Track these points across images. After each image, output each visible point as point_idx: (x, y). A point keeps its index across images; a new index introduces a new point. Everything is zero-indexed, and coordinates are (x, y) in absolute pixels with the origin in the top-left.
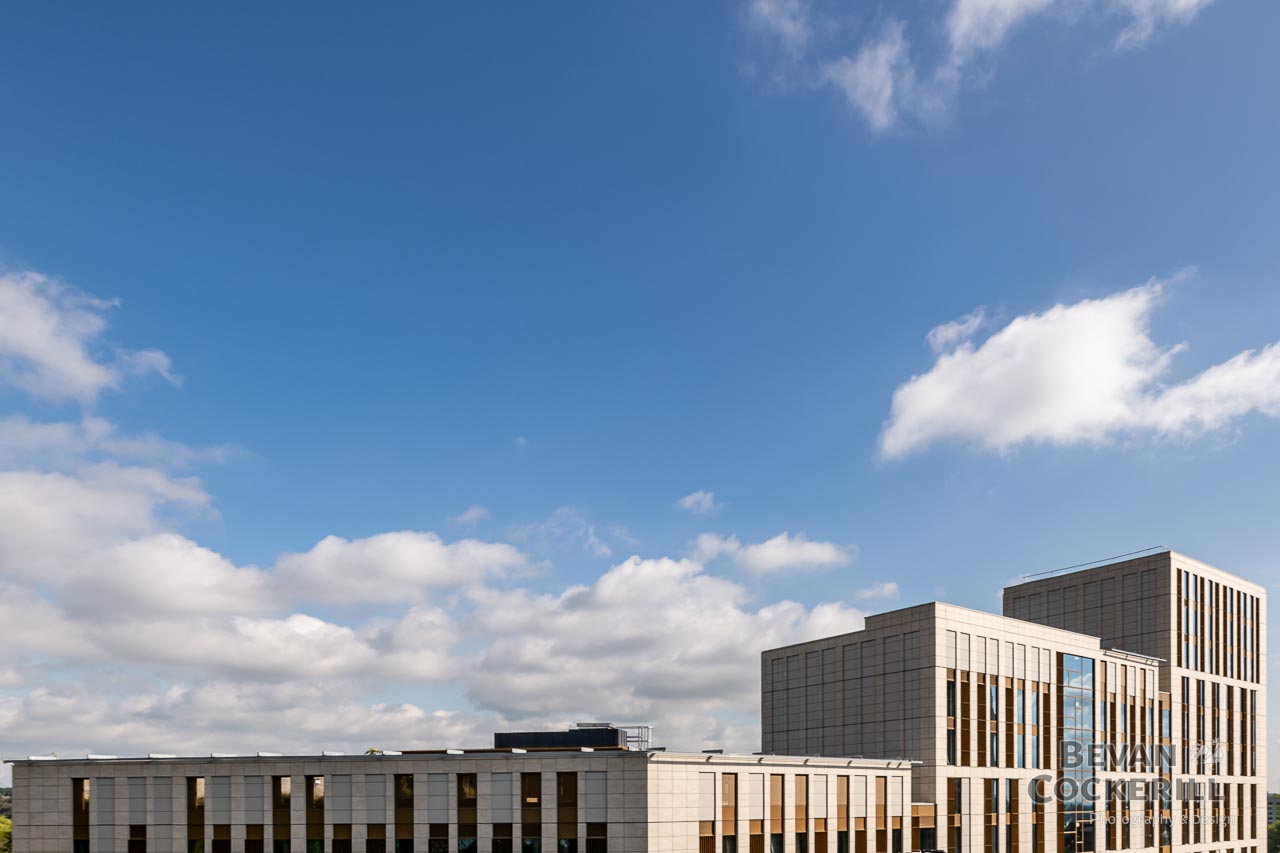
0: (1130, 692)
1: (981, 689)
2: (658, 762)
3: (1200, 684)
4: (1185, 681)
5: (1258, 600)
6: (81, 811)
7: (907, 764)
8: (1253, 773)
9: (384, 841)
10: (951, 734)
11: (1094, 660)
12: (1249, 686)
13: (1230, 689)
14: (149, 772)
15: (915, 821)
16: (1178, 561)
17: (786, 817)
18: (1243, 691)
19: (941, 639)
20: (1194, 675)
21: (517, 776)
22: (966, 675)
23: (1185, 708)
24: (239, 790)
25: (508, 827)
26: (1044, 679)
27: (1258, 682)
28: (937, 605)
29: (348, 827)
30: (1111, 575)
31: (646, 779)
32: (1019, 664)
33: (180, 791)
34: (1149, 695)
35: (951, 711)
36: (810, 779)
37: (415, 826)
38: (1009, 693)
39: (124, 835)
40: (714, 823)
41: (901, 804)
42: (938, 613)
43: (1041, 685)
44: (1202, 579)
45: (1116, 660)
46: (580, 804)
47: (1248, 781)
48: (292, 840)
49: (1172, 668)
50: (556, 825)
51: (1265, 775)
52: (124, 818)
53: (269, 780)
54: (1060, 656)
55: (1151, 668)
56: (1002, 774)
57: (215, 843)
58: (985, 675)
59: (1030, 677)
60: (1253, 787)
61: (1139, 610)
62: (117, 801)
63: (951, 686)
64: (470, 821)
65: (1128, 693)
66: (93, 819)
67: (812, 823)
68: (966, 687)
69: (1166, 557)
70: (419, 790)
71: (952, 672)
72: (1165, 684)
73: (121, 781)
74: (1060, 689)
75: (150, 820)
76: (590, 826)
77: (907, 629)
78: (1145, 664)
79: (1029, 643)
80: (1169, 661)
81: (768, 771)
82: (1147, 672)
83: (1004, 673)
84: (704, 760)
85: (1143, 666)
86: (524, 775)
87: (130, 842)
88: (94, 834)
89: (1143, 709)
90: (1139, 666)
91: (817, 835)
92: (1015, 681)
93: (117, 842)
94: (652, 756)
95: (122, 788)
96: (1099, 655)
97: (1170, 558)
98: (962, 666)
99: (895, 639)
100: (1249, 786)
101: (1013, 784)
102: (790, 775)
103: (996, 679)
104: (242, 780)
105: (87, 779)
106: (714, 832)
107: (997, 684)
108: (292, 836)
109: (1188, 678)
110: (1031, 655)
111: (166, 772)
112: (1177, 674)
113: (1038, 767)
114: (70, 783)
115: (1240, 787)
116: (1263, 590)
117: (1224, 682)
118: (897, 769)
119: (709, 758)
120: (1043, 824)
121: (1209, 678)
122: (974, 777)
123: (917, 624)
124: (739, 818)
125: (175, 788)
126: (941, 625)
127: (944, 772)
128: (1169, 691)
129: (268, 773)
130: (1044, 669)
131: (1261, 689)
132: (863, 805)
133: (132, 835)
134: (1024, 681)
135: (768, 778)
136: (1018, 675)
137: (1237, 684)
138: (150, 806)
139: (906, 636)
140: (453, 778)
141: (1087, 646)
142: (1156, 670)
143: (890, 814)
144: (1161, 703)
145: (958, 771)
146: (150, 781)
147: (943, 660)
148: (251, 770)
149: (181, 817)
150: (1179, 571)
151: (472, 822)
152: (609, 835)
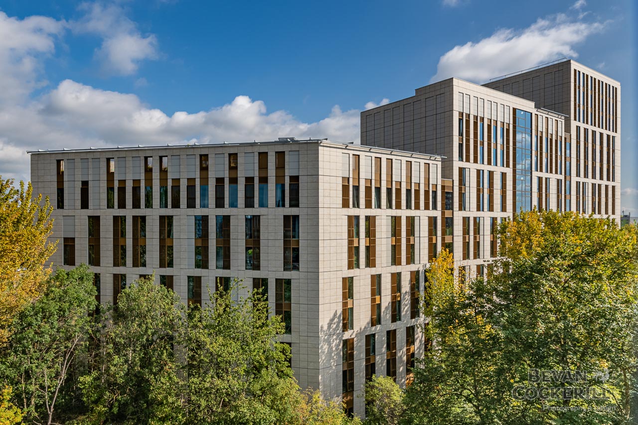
0: (550, 132)
1: (476, 124)
2: (323, 146)
3: (586, 130)
4: (578, 128)
5: (616, 88)
6: (60, 175)
7: (439, 158)
8: (613, 180)
9: (195, 186)
10: (461, 145)
11: (531, 113)
12: (611, 134)
13: (601, 134)
14: (90, 156)
15: (443, 187)
16: (575, 65)
17: (382, 179)
18: (608, 136)
19: (456, 97)
20: (583, 126)
21: (257, 154)
22: (468, 116)
23: (578, 143)
24: (130, 163)
25: (252, 179)
26: (506, 121)
27: (616, 132)
28: (454, 79)
29: (179, 180)
30: (538, 74)
31: (318, 154)
32: (494, 113)
33: (104, 164)
34: (559, 134)
35: (461, 134)
36: (393, 161)
37: (209, 179)
38: (489, 126)
39: (79, 185)
40: (348, 178)
41: (436, 178)
42: (454, 83)
43: (505, 124)
44: (587, 76)
45: (543, 115)
46: (286, 167)
47: (610, 184)
48: (153, 186)
49: (571, 121)
50: (275, 177)
51: (620, 182)
52: (79, 178)
53: (143, 158)
54: (514, 110)
55: (561, 120)
56: (486, 168)
57: (119, 188)
58: (477, 117)
59: (500, 119)
60: (613, 187)
61: (553, 91)
62: (76, 170)
63: (461, 120)
64: (234, 176)
65: (549, 132)
66: (66, 178)
67: (394, 183)
68: (468, 122)
69: (568, 62)
70: (211, 162)
71: (461, 114)
72: (568, 129)
73: (78, 160)
74: (514, 127)
75: (90, 178)
76: (292, 178)
77: (438, 93)
78: (558, 118)
79: (499, 102)
80: (570, 117)
81: (374, 155)
82: (559, 121)
83: (487, 116)
84: (344, 147)
85: (557, 119)
86: (260, 153)
87: (81, 188)
88: (66, 185)
89: (556, 141)
90: (554, 119)
91: (396, 189)
92: (492, 121)
93: (76, 188)
94: (321, 143)
95: (78, 163)
96: (534, 111)
97: (570, 63)
98: (466, 111)
99: (431, 98)
100: (611, 187)
101: (491, 174)
102: (384, 158)
103: (482, 119)
104: (131, 159)
105: (63, 160)
106: (348, 183)
107: (483, 121)
108: (153, 185)
109: (579, 127)
110: (500, 108)
111: (97, 155)
112: (574, 124)
113: (503, 166)
114: (56, 162)
115: (607, 187)
116: (619, 84)
117: (598, 130)
118: (435, 160)
119: (347, 146)
120: (506, 196)
121: (591, 128)
122: (472, 168)
123: (443, 90)
124: (360, 177)
125: (101, 163)
126: (456, 90)
127: (457, 164)
128: (570, 133)
129: (143, 155)
130: (507, 116)
131: (618, 136)
132: (418, 176)
133: (82, 185)
134: (497, 121)
135: (373, 158)
136: (494, 118)
137: (605, 132)
138: (91, 172)
139: (438, 96)
140: (227, 155)
141: (528, 106)
142: (563, 121)
143: (431, 183)
144: (565, 138)
145: (464, 164)
146: (90, 160)
147: (457, 107)
148: (135, 154)
149: (104, 177)
150: (575, 70)
151: (236, 176)
152: (300, 182)
